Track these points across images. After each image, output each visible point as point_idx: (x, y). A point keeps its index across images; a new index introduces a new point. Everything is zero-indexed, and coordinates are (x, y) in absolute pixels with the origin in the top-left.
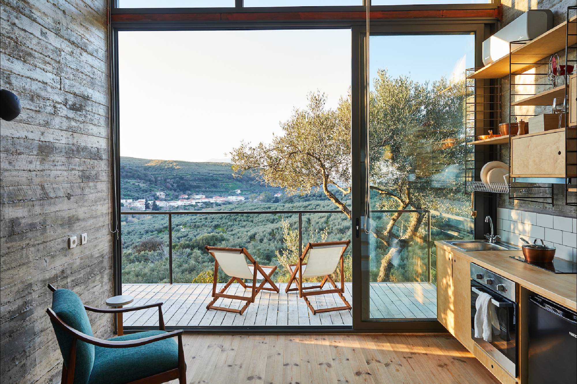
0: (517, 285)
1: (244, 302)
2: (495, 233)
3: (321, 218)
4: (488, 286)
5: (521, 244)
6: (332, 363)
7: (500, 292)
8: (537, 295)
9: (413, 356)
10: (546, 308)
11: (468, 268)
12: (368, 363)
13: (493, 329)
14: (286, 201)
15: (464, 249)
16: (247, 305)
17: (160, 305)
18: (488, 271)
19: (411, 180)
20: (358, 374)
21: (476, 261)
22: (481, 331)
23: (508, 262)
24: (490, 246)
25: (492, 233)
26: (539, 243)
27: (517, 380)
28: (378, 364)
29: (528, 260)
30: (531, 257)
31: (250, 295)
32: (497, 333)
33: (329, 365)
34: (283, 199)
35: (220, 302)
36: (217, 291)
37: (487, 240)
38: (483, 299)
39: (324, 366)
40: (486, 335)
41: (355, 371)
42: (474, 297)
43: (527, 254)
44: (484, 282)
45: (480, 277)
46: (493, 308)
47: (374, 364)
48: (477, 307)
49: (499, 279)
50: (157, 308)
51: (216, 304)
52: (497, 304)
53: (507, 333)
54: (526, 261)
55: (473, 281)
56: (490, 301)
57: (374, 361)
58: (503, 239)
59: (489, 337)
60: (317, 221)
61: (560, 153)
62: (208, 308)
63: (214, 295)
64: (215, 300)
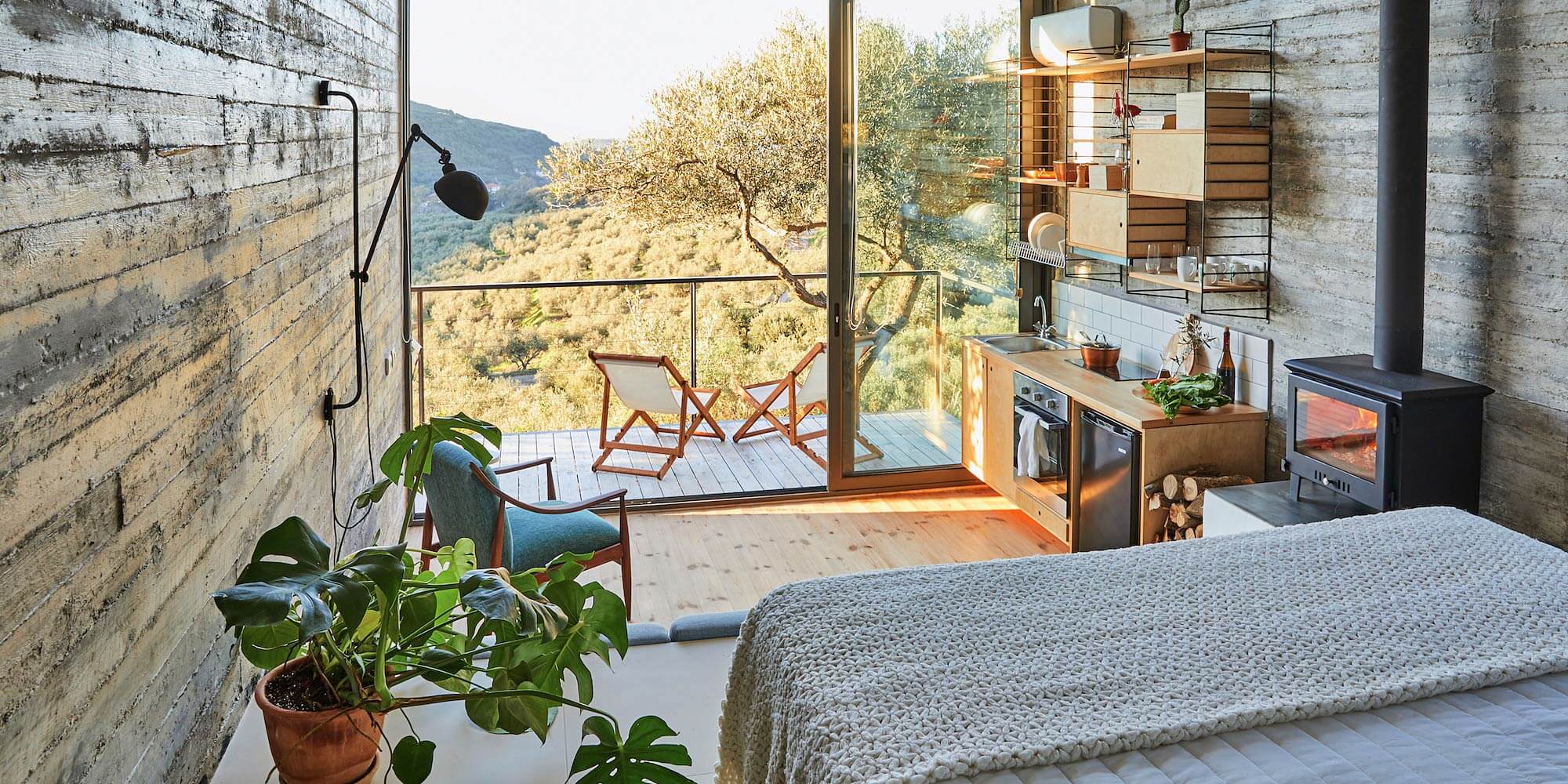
0: (1070, 398)
1: (663, 458)
2: (1049, 323)
3: (620, 253)
4: (1037, 403)
5: (1079, 339)
6: (808, 538)
7: (1049, 410)
8: (1092, 410)
9: (929, 520)
10: (1105, 427)
11: (1008, 378)
12: (864, 535)
13: (1041, 461)
14: (518, 206)
15: (1004, 349)
16: (670, 461)
17: (548, 461)
18: (1036, 383)
19: (908, 217)
20: (852, 548)
21: (1021, 368)
22: (1026, 467)
23: (1062, 368)
24: (1040, 343)
25: (1045, 321)
26: (1100, 340)
27: (1068, 521)
28: (879, 534)
29: (1088, 364)
30: (1091, 361)
31: (674, 445)
32: (1046, 468)
33: (806, 543)
34: (506, 198)
35: (617, 458)
36: (610, 437)
37: (1036, 332)
38: (1030, 420)
39: (799, 545)
40: (1032, 470)
41: (848, 546)
42: (1018, 419)
43: (1086, 356)
44: (1031, 398)
45: (1027, 391)
46: (1041, 433)
47: (872, 535)
48: (1022, 433)
49: (1051, 392)
50: (545, 465)
51: (607, 462)
52: (1046, 425)
53: (1058, 465)
54: (1085, 366)
55: (1016, 398)
56: (1038, 422)
57: (872, 531)
58: (1060, 331)
59: (1035, 472)
60: (611, 262)
61: (1121, 225)
62: (594, 469)
63: (603, 444)
64: (606, 455)
